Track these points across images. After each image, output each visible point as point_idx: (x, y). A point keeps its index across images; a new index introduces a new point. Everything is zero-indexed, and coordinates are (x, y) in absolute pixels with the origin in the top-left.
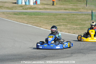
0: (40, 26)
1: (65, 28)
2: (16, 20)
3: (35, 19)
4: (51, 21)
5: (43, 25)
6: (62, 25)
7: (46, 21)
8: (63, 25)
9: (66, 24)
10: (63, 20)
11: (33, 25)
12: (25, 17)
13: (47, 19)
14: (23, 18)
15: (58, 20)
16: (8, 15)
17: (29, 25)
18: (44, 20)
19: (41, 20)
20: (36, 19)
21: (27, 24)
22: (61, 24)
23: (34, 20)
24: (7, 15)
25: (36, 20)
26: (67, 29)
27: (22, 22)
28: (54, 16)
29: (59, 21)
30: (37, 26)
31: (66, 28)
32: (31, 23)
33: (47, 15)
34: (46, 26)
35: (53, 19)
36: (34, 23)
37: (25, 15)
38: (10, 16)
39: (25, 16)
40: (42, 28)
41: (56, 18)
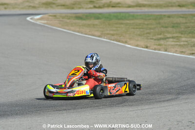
0: (125, 40)
1: (176, 44)
2: (78, 29)
3: (117, 27)
4: (148, 31)
5: (130, 39)
7: (138, 30)
9: (177, 37)
10: (173, 27)
11: (111, 40)
13: (141, 27)
14: (94, 25)
15: (162, 29)
17: (104, 38)
18: (134, 28)
20: (119, 27)
21: (99, 36)
23: (114, 29)
24: (61, 19)
25: (119, 29)
27: (90, 33)
29: (165, 29)
30: (119, 41)
31: (178, 43)
32: (108, 34)
34: (138, 40)
35: (152, 27)
36: (113, 35)
40: (129, 44)
41: (159, 23)
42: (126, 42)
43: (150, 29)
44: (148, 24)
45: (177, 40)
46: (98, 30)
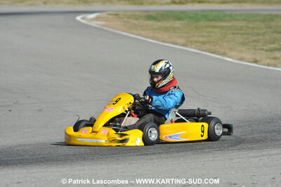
0: (222, 51)
2: (151, 35)
3: (208, 32)
4: (255, 38)
5: (231, 49)
7: (239, 36)
11: (202, 50)
13: (242, 32)
14: (174, 28)
15: (275, 35)
16: (129, 20)
17: (192, 48)
18: (233, 34)
19: (225, 33)
20: (211, 32)
21: (184, 45)
23: (205, 34)
24: (126, 19)
27: (170, 40)
28: (263, 21)
29: (279, 35)
32: (196, 42)
33: (244, 20)
34: (242, 51)
35: (261, 31)
36: (204, 43)
37: (179, 19)
38: (136, 22)
39: (178, 24)
40: (229, 57)
41: (270, 27)
42: (224, 54)
43: (258, 34)
44: (253, 28)
46: (180, 37)
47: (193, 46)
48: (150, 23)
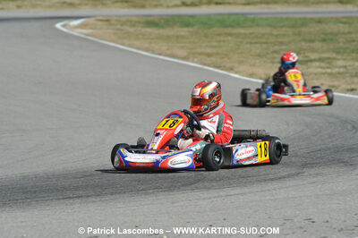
0: (228, 65)
1: (324, 71)
2: (147, 45)
3: (220, 41)
4: (277, 48)
5: (241, 62)
6: (315, 60)
7: (257, 45)
8: (320, 60)
9: (329, 58)
10: (324, 40)
11: (205, 64)
12: (183, 33)
13: (264, 40)
14: (177, 37)
15: (303, 44)
16: (122, 28)
17: (193, 62)
18: (251, 43)
19: (241, 42)
20: (224, 41)
21: (184, 58)
22: (313, 56)
23: (215, 44)
24: (119, 27)
25: (222, 44)
26: (330, 74)
27: (168, 52)
28: (293, 27)
29: (308, 44)
30: (218, 67)
31: (329, 71)
32: (201, 54)
33: (269, 26)
34: (254, 65)
35: (286, 40)
36: (209, 55)
37: (187, 25)
38: (131, 29)
39: (184, 31)
40: (236, 73)
41: (299, 34)
42: (231, 69)
43: (282, 43)
44: (277, 36)
45: (328, 65)
46: (182, 47)
47: (196, 60)
48: (149, 30)
